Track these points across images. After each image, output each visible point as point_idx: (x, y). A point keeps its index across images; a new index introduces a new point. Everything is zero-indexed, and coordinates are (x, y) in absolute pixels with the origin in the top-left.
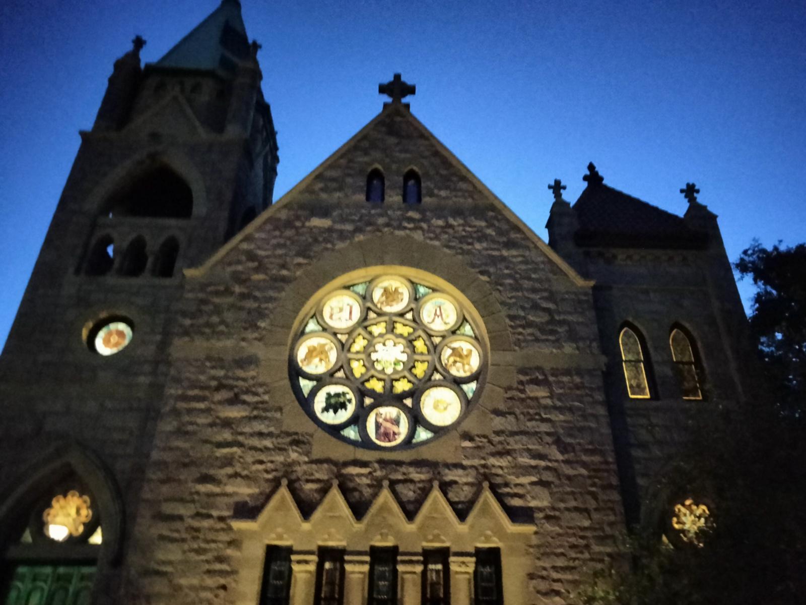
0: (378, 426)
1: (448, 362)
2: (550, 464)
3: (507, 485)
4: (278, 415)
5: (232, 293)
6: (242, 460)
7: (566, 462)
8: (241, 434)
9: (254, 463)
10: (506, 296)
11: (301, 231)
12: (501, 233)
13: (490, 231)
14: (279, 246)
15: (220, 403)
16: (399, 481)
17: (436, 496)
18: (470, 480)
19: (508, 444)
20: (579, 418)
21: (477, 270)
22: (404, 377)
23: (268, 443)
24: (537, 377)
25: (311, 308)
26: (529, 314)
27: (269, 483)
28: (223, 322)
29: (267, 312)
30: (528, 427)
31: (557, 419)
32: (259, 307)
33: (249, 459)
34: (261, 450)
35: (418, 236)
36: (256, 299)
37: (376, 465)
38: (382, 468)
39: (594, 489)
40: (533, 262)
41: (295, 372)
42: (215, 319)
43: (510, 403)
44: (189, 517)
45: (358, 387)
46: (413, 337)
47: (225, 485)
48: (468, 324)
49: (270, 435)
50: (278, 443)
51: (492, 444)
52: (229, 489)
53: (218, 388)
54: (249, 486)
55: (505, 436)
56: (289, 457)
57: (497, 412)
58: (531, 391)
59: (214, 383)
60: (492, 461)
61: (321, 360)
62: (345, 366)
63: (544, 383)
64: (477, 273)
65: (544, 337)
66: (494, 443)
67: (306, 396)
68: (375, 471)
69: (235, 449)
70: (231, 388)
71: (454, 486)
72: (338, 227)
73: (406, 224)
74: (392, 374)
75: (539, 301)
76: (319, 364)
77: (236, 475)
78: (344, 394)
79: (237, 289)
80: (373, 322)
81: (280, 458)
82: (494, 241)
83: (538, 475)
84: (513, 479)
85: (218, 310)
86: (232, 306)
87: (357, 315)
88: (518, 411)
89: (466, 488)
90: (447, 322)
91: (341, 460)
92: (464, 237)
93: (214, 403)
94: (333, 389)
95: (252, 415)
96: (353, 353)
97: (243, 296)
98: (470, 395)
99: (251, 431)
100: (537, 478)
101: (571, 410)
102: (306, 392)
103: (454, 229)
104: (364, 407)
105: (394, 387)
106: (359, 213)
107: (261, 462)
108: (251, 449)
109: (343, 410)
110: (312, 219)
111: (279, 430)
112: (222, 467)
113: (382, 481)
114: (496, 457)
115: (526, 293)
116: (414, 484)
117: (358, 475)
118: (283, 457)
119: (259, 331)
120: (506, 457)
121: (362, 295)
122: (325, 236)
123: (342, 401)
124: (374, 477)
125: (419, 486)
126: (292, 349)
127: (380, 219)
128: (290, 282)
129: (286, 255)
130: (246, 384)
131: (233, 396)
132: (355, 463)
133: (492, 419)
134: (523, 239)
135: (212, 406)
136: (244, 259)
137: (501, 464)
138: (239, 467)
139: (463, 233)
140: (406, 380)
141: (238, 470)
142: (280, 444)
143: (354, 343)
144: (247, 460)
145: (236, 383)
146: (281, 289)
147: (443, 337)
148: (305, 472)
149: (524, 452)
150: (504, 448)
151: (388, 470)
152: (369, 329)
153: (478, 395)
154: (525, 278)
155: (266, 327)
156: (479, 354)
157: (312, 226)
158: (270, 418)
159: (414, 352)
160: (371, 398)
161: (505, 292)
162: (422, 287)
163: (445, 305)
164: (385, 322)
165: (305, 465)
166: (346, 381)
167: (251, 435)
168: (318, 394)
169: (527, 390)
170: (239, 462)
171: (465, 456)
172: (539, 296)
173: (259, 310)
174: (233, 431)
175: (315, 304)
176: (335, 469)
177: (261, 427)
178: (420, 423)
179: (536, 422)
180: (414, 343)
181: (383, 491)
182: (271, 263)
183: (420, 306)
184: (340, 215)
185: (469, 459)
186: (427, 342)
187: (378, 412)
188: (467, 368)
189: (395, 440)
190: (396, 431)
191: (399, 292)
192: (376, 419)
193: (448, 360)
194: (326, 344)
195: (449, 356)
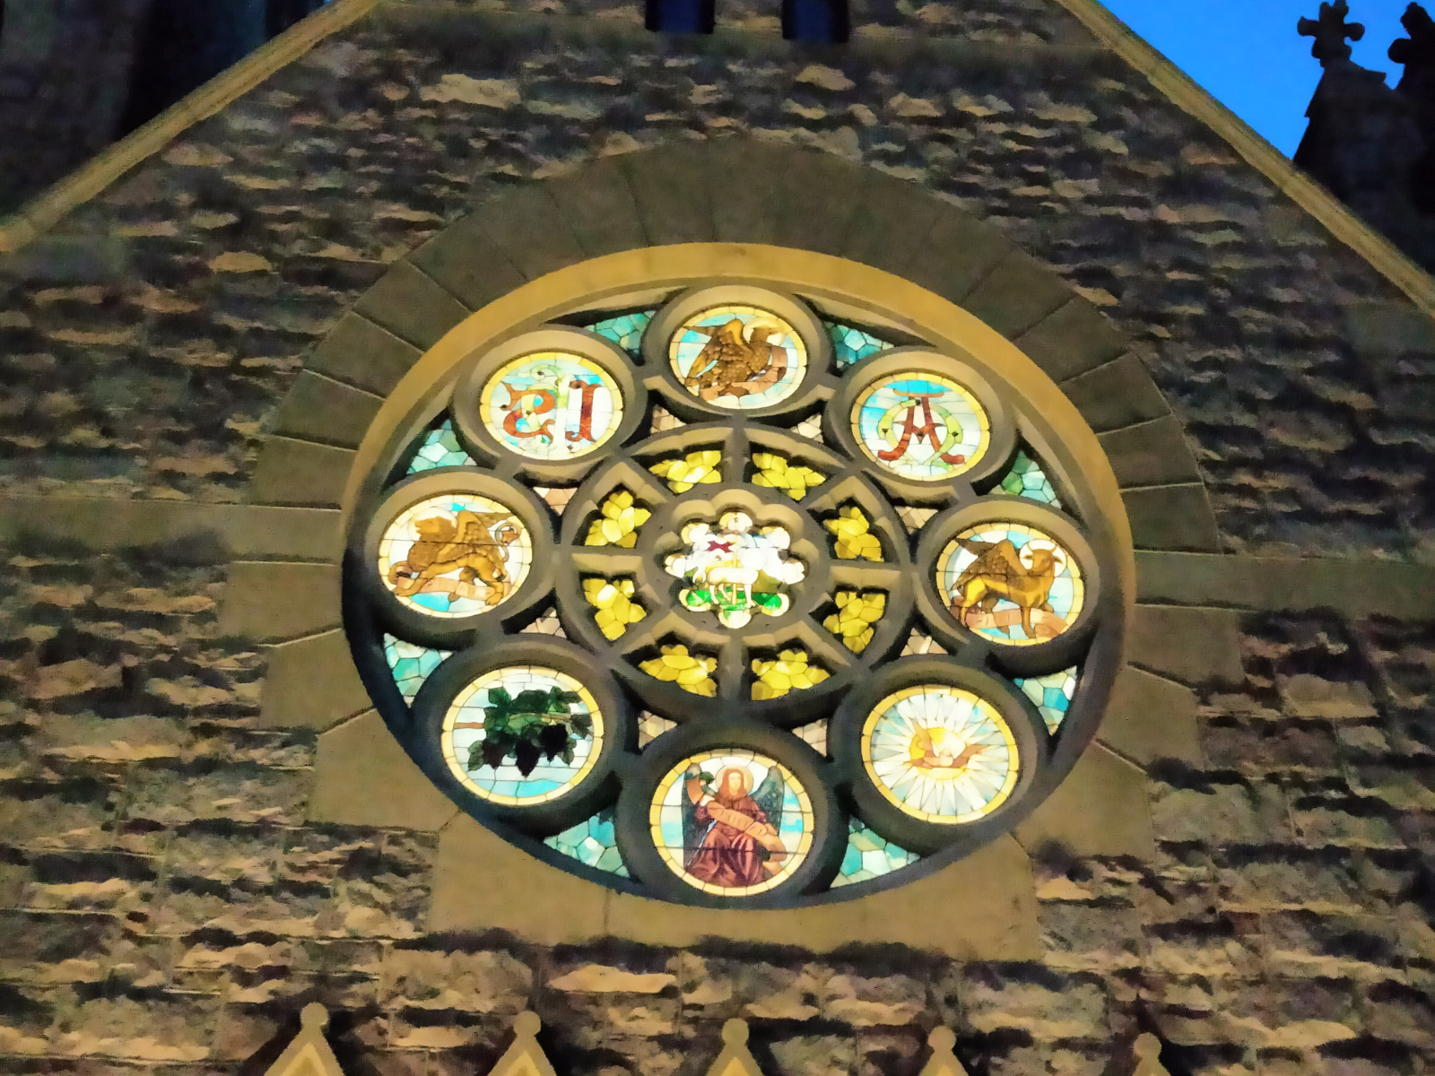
0: (695, 821)
1: (964, 594)
2: (1398, 975)
3: (1230, 1053)
4: (296, 758)
5: (129, 316)
6: (139, 929)
8: (144, 826)
9: (192, 940)
10: (1182, 358)
11: (401, 115)
12: (1145, 146)
13: (1109, 142)
14: (320, 161)
15: (61, 706)
16: (790, 1028)
18: (1080, 1027)
19: (1225, 892)
21: (1068, 268)
22: (795, 645)
23: (250, 864)
24: (1322, 648)
25: (437, 387)
26: (1271, 424)
27: (249, 1020)
28: (92, 414)
29: (266, 384)
30: (1299, 832)
31: (1410, 804)
32: (235, 366)
33: (172, 925)
35: (842, 147)
36: (223, 336)
37: (695, 962)
38: (716, 974)
40: (1275, 248)
41: (369, 615)
42: (60, 400)
43: (1224, 740)
45: (614, 676)
46: (825, 502)
47: (65, 1028)
48: (1034, 465)
49: (259, 830)
50: (292, 867)
51: (1161, 892)
52: (83, 1044)
53: (53, 654)
54: (167, 1038)
55: (1213, 866)
56: (337, 921)
57: (1172, 773)
58: (1303, 699)
59: (41, 633)
60: (1167, 957)
61: (472, 573)
62: (563, 598)
63: (1349, 668)
64: (1068, 277)
65: (1340, 506)
66: (1169, 887)
67: (409, 700)
68: (691, 987)
69: (113, 885)
70: (110, 652)
71: (1017, 1052)
72: (544, 107)
73: (797, 108)
74: (746, 630)
75: (1308, 380)
76: (463, 589)
77: (111, 988)
78: (561, 698)
79: (154, 301)
80: (676, 443)
81: (301, 926)
82: (1125, 176)
83: (1355, 1019)
84: (1253, 1030)
85: (75, 371)
86: (135, 360)
87: (608, 418)
88: (1254, 773)
89: (1066, 1060)
90: (953, 453)
91: (550, 940)
92: (1009, 156)
93: (34, 705)
94: (516, 681)
95: (190, 757)
96: (597, 550)
97: (175, 327)
98: (1054, 718)
99: (185, 817)
100: (1353, 1028)
102: (409, 685)
103: (973, 130)
104: (639, 752)
105: (756, 678)
106: (620, 64)
107: (222, 939)
108: (180, 885)
109: (557, 760)
110: (446, 78)
111: (299, 817)
112: (58, 953)
113: (719, 1023)
114: (1179, 942)
115: (1256, 352)
116: (850, 1041)
117: (620, 999)
118: (311, 920)
119: (233, 449)
120: (1222, 945)
121: (629, 352)
122: (495, 135)
123: (553, 723)
124: (684, 1007)
125: (871, 1047)
126: (357, 529)
127: (700, 89)
128: (358, 284)
129: (346, 194)
130: (171, 640)
131: (116, 682)
132: (609, 950)
133: (1155, 798)
134: (1231, 171)
135: (31, 718)
136: (184, 197)
137: (1201, 972)
138: (129, 958)
139: (1012, 145)
140: (803, 656)
141: (124, 967)
142: (299, 870)
143: (598, 515)
144: (162, 928)
145: (131, 636)
146: (321, 308)
147: (941, 506)
148: (401, 981)
149: (1288, 927)
150: (1211, 910)
151: (745, 984)
152: (657, 469)
153: (1085, 710)
154: (1250, 301)
155: (261, 437)
156: (1082, 569)
157: (442, 99)
158: (263, 768)
159: (833, 555)
160: (665, 715)
161: (1176, 346)
162: (854, 332)
163: (946, 397)
164: (717, 446)
165: (400, 953)
166: (571, 654)
167: (185, 831)
168: (458, 700)
169: (1285, 693)
170: (130, 935)
171: (1055, 936)
172: (1305, 364)
173: (235, 378)
174: (110, 817)
175: (450, 374)
176: (527, 975)
177: (226, 801)
178: (858, 814)
179: (1329, 814)
180: (833, 525)
181: (725, 1065)
182: (286, 218)
183: (849, 395)
184: (552, 69)
185: (1068, 948)
186: (882, 522)
187: (695, 772)
188: (1036, 616)
189: (766, 876)
190: (767, 842)
191: (771, 348)
192: (685, 795)
193: (961, 587)
194: (493, 517)
195: (966, 573)
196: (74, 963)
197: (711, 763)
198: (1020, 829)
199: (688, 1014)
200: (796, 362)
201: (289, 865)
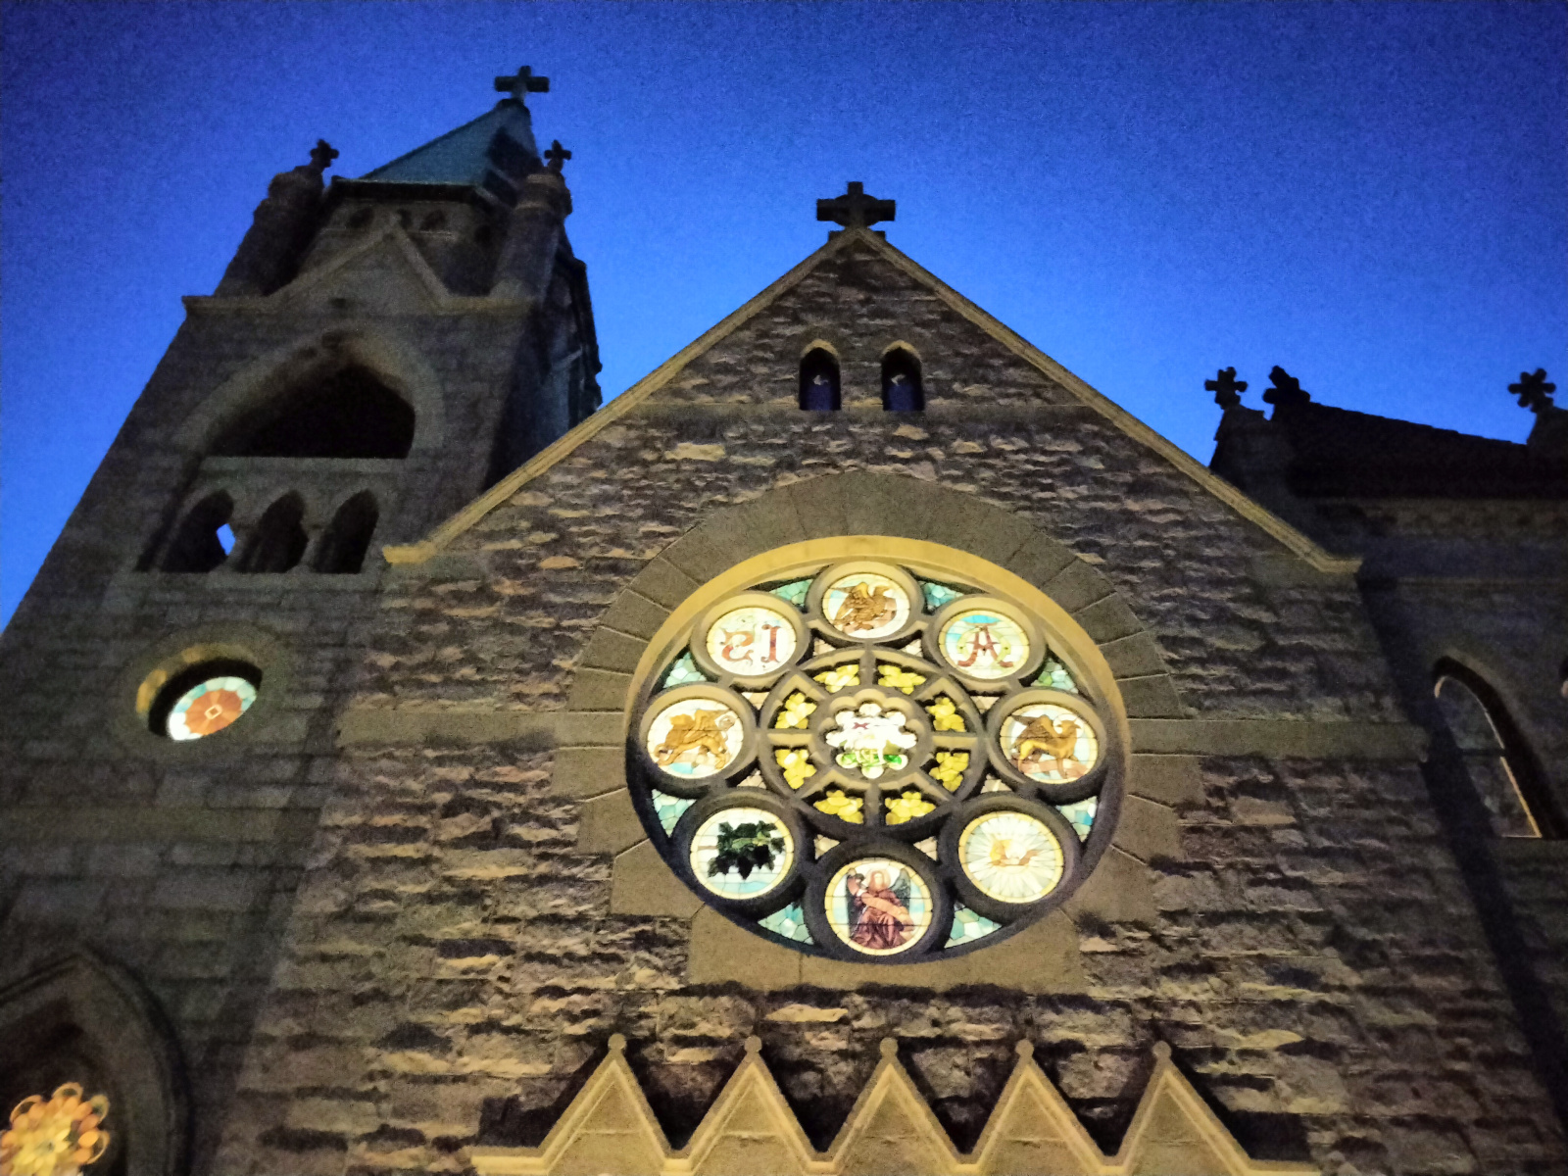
0: (855, 906)
1: (1019, 752)
2: (1327, 997)
3: (1218, 1054)
4: (601, 873)
5: (493, 598)
6: (506, 987)
7: (1369, 990)
8: (507, 920)
9: (539, 993)
10: (1149, 595)
11: (654, 469)
12: (1114, 464)
13: (1094, 463)
14: (606, 499)
15: (458, 843)
16: (924, 1043)
17: (1028, 1084)
18: (1116, 1038)
19: (1205, 944)
20: (1381, 878)
21: (1072, 542)
22: (913, 788)
23: (574, 942)
24: (1255, 778)
25: (680, 634)
26: (1210, 634)
27: (575, 1046)
28: (471, 659)
29: (577, 636)
30: (1252, 902)
31: (1324, 880)
32: (558, 627)
33: (526, 984)
34: (553, 960)
35: (923, 473)
36: (549, 608)
37: (858, 999)
38: (874, 1008)
39: (1460, 1066)
40: (1202, 523)
41: (643, 778)
42: (451, 652)
43: (1195, 842)
44: (358, 1140)
45: (800, 813)
46: (926, 695)
47: (460, 1054)
48: (1059, 666)
49: (579, 920)
50: (602, 943)
51: (1163, 945)
52: (471, 1064)
53: (450, 811)
54: (525, 1059)
55: (1196, 926)
56: (629, 979)
57: (1165, 865)
58: (1247, 811)
59: (443, 798)
60: (1170, 989)
61: (706, 749)
62: (765, 762)
63: (1275, 791)
64: (1073, 546)
65: (1259, 685)
66: (1168, 941)
67: (669, 833)
68: (858, 1017)
69: (488, 958)
70: (484, 808)
71: (1076, 1056)
72: (737, 459)
73: (893, 451)
74: (882, 778)
75: (1231, 605)
76: (700, 759)
77: (490, 1026)
78: (765, 828)
79: (508, 588)
80: (830, 661)
81: (604, 982)
82: (1101, 482)
83: (1300, 1028)
84: (1234, 1039)
85: (459, 633)
86: (497, 625)
87: (788, 647)
88: (1219, 863)
89: (1108, 1061)
90: (1006, 660)
91: (767, 986)
92: (1029, 474)
93: (436, 843)
94: (736, 818)
95: (534, 873)
96: (783, 731)
97: (520, 603)
98: (1084, 831)
99: (532, 913)
100: (1299, 1034)
101: (1359, 857)
102: (669, 823)
103: (1005, 459)
104: (816, 862)
105: (888, 811)
106: (785, 431)
107: (557, 992)
108: (530, 957)
109: (764, 868)
110: (680, 445)
111: (604, 911)
112: (455, 1005)
113: (879, 1040)
114: (1177, 978)
115: (1195, 589)
116: (964, 1051)
117: (813, 1026)
118: (613, 978)
119: (558, 677)
120: (1206, 980)
121: (798, 605)
122: (710, 477)
123: (760, 844)
124: (854, 1031)
125: (978, 1055)
126: (634, 724)
127: (834, 444)
128: (631, 572)
129: (621, 517)
130: (521, 800)
131: (489, 827)
132: (803, 994)
133: (1154, 882)
134: (1169, 476)
135: (436, 852)
136: (524, 524)
137: (1194, 998)
138: (499, 1006)
139: (1030, 467)
140: (917, 795)
141: (497, 1012)
142: (605, 945)
143: (783, 709)
144: (520, 986)
145: (498, 798)
146: (608, 588)
147: (1000, 694)
148: (671, 1017)
149: (1250, 966)
150: (1197, 956)
151: (893, 1014)
152: (818, 678)
153: (1104, 826)
154: (1189, 557)
155: (575, 669)
156: (1095, 732)
157: (679, 458)
158: (580, 880)
159: (933, 729)
160: (831, 837)
161: (1144, 587)
162: (938, 587)
163: (999, 625)
164: (856, 662)
165: (671, 999)
166: (770, 799)
167: (532, 922)
168: (700, 831)
169: (1234, 809)
170: (500, 991)
171: (1095, 976)
172: (1229, 595)
173: (557, 633)
174: (486, 914)
175: (688, 624)
176: (752, 1011)
177: (558, 902)
178: (961, 900)
179: (1271, 889)
180: (932, 709)
181: (883, 1069)
182: (586, 534)
183: (937, 626)
184: (744, 436)
185: (1105, 984)
186: (963, 707)
187: (852, 874)
188: (1067, 764)
189: (902, 941)
190: (902, 918)
191: (886, 599)
192: (847, 890)
193: (1017, 746)
194: (718, 713)
195: (1020, 737)
196: (464, 1010)
197: (863, 867)
198: (1067, 905)
199: (857, 1035)
200: (902, 607)
201: (598, 942)
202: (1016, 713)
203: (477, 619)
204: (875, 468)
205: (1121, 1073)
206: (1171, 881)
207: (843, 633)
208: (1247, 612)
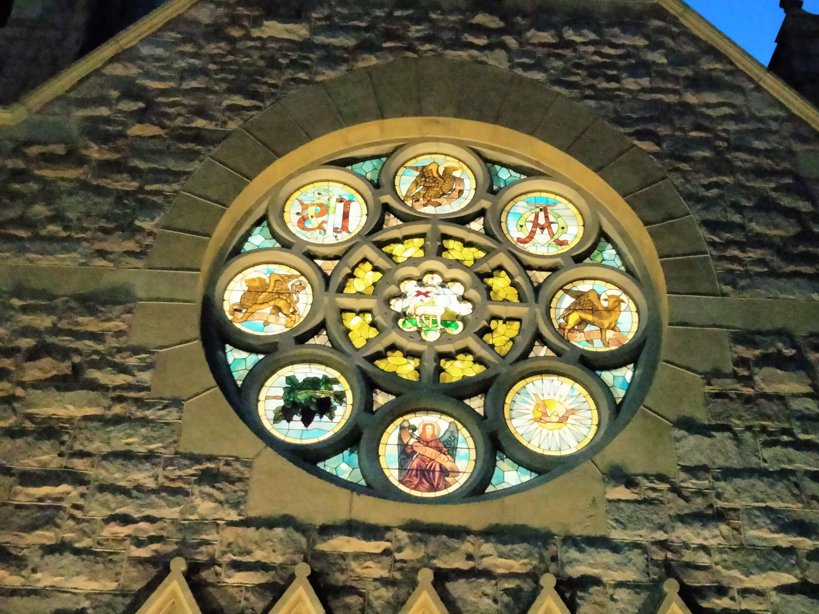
0: (405, 453)
1: (567, 322)
3: (721, 591)
4: (172, 415)
5: (82, 161)
6: (79, 514)
8: (82, 454)
9: (108, 520)
10: (698, 182)
11: (240, 45)
12: (677, 60)
13: (655, 57)
14: (193, 72)
15: (37, 385)
16: (459, 574)
18: (630, 575)
19: (719, 496)
21: (630, 130)
22: (466, 351)
23: (143, 476)
24: (780, 351)
25: (259, 202)
26: (751, 220)
27: (141, 567)
28: (58, 217)
29: (158, 200)
30: (765, 461)
32: (140, 190)
33: (97, 512)
35: (497, 60)
36: (135, 173)
37: (403, 535)
38: (414, 541)
40: (753, 117)
41: (217, 333)
42: (40, 210)
43: (720, 407)
45: (359, 367)
46: (485, 268)
47: (34, 570)
48: (610, 246)
49: (149, 457)
51: (680, 495)
52: (43, 580)
53: (33, 355)
54: (93, 577)
55: (712, 479)
56: (193, 509)
57: (689, 425)
58: (768, 382)
59: (26, 343)
60: (684, 533)
61: (278, 309)
62: (330, 324)
63: (798, 364)
64: (630, 135)
65: (791, 268)
66: (685, 493)
67: (239, 383)
68: (400, 550)
69: (64, 489)
70: (64, 353)
71: (593, 589)
72: (321, 39)
73: (471, 39)
74: (438, 342)
75: (773, 194)
76: (272, 318)
77: (63, 547)
78: (328, 381)
79: (95, 152)
80: (397, 234)
82: (664, 76)
83: (797, 572)
84: (736, 578)
85: (48, 193)
86: (84, 186)
87: (359, 219)
88: (738, 425)
89: (622, 594)
90: (561, 239)
91: (318, 522)
93: (22, 384)
94: (302, 372)
95: (109, 414)
96: (350, 296)
97: (107, 167)
98: (619, 393)
99: (106, 449)
100: (796, 577)
102: (240, 374)
103: (575, 50)
104: (373, 413)
105: (443, 370)
106: (368, 14)
107: (125, 520)
108: (103, 488)
109: (325, 418)
110: (266, 23)
111: (172, 450)
112: (31, 528)
113: (416, 571)
114: (691, 525)
115: (741, 178)
116: (493, 582)
117: (358, 556)
118: (178, 509)
119: (139, 237)
120: (717, 527)
121: (371, 181)
122: (294, 56)
123: (323, 396)
124: (396, 561)
125: (507, 586)
126: (212, 282)
127: (414, 28)
128: (214, 143)
129: (208, 91)
130: (100, 347)
131: (69, 371)
132: (351, 528)
133: (678, 440)
134: (729, 73)
135: (19, 392)
136: (114, 94)
137: (705, 543)
138: (71, 530)
139: (597, 58)
140: (470, 357)
141: (69, 536)
142: (173, 480)
143: (351, 276)
144: (92, 513)
145: (78, 345)
146: (191, 156)
147: (554, 269)
148: (229, 545)
149: (758, 517)
150: (711, 506)
151: (431, 548)
152: (387, 249)
153: (638, 389)
154: (738, 149)
155: (155, 230)
156: (637, 305)
157: (264, 36)
158: (152, 421)
159: (489, 298)
160: (388, 392)
161: (695, 175)
162: (504, 169)
163: (558, 206)
164: (422, 235)
165: (229, 529)
166: (335, 357)
167: (105, 457)
168: (269, 383)
169: (756, 378)
170: (73, 517)
171: (617, 521)
172: (773, 185)
173: (140, 196)
174: (63, 448)
175: (266, 196)
176: (303, 540)
177: (130, 440)
178: (502, 450)
179: (784, 450)
180: (490, 281)
181: (420, 594)
182: (173, 105)
183: (500, 206)
184: (328, 18)
185: (625, 527)
186: (519, 279)
187: (406, 424)
188: (610, 334)
189: (447, 486)
190: (448, 465)
191: (455, 178)
192: (400, 438)
193: (566, 317)
194: (290, 277)
195: (568, 309)
196: (38, 532)
197: (415, 420)
198: (598, 458)
199: (398, 565)
200: (469, 186)
201: (166, 477)
202: (566, 287)
203: (63, 179)
204: (451, 54)
205: (633, 605)
206: (693, 440)
207: (412, 208)
208: (786, 201)
